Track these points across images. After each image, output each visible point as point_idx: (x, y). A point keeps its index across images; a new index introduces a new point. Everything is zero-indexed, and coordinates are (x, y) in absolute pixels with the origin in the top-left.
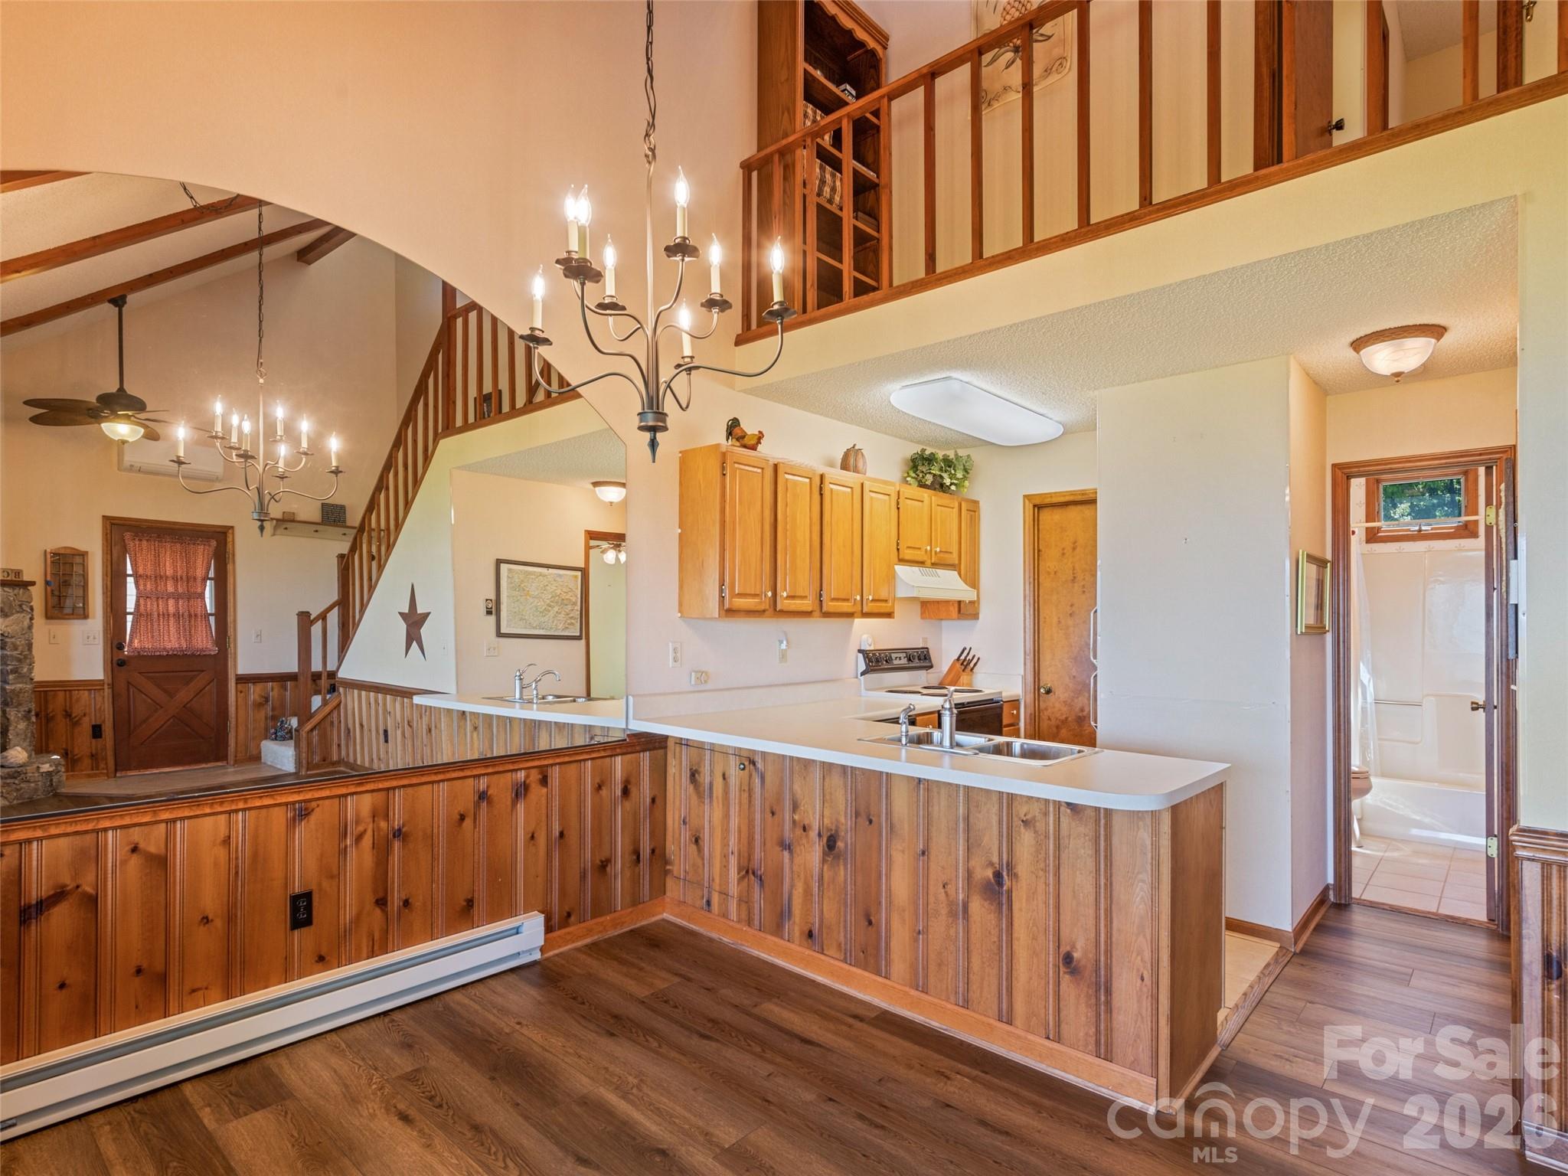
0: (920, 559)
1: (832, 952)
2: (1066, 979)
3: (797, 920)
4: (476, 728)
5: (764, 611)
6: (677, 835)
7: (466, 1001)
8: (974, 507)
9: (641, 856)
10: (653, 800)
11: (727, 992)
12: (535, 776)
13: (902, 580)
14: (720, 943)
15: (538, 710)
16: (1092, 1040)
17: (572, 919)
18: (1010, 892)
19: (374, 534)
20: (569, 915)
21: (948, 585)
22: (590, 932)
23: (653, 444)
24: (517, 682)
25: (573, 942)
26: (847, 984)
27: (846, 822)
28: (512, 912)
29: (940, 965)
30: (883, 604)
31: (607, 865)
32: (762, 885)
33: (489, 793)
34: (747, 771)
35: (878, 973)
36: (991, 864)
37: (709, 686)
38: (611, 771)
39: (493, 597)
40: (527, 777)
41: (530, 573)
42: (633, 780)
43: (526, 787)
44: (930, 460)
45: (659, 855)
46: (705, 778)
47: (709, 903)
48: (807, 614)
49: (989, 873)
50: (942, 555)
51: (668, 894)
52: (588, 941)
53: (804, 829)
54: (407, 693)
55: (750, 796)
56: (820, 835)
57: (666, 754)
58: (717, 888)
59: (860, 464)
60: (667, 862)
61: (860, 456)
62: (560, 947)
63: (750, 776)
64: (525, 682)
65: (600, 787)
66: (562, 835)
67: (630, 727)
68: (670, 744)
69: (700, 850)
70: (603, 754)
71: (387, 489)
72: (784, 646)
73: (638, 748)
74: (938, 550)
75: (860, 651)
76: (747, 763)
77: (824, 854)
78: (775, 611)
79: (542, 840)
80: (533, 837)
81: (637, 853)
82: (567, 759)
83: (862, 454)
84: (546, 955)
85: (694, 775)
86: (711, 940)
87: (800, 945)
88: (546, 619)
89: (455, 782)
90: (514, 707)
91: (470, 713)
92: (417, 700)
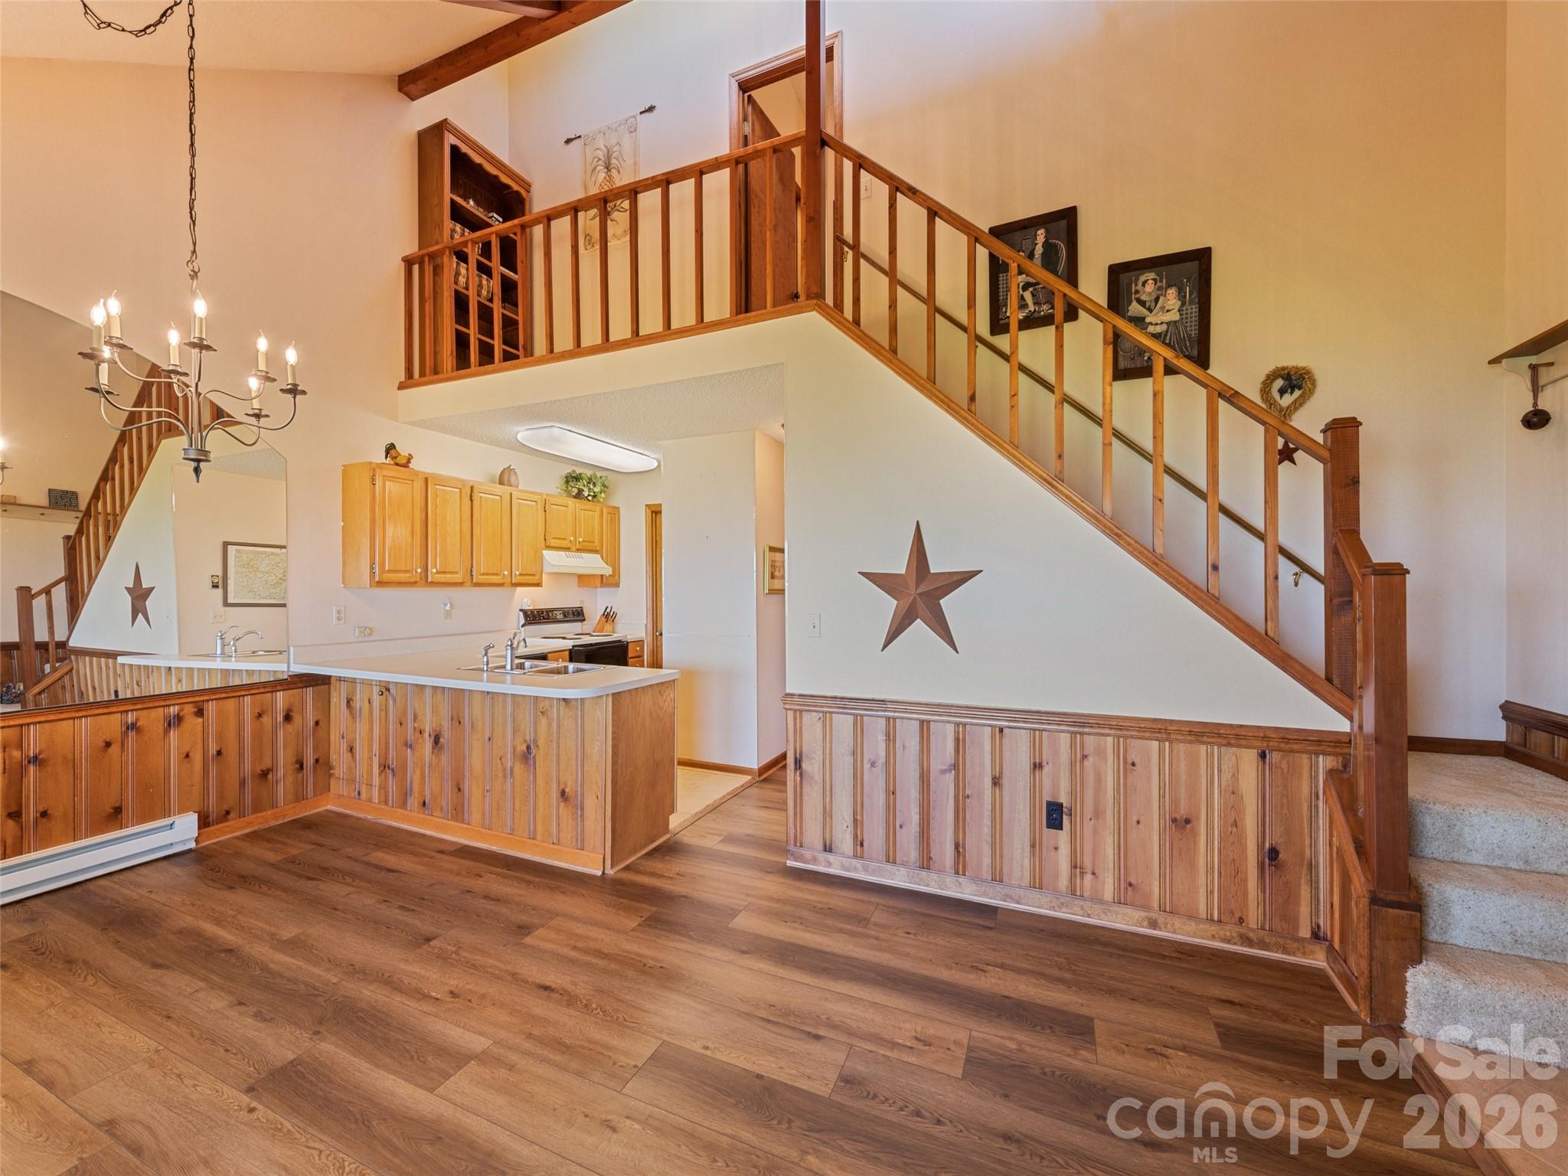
0: (566, 546)
1: (437, 813)
2: (562, 805)
3: (416, 795)
4: (180, 681)
5: (416, 583)
6: (337, 747)
7: (112, 885)
8: (615, 512)
9: (305, 765)
10: (317, 723)
11: (349, 851)
12: (189, 709)
13: (550, 563)
14: (366, 820)
15: (236, 661)
16: (574, 839)
17: (232, 815)
18: (534, 757)
19: (101, 518)
20: (228, 813)
21: (593, 563)
22: (251, 823)
23: (197, 471)
24: (219, 642)
25: (232, 832)
26: (446, 833)
27: (446, 725)
28: (166, 813)
29: (498, 810)
30: (531, 577)
31: (268, 773)
32: (394, 775)
33: (138, 724)
34: (384, 695)
35: (463, 822)
36: (525, 741)
37: (371, 638)
38: (273, 703)
39: (220, 573)
40: (181, 710)
41: (262, 553)
42: (295, 709)
43: (179, 719)
44: (577, 478)
45: (323, 764)
46: (357, 703)
47: (359, 793)
48: (461, 584)
49: (524, 748)
50: (586, 544)
51: (332, 790)
52: (248, 830)
53: (421, 732)
54: (112, 655)
55: (386, 714)
56: (430, 735)
57: (329, 689)
58: (365, 781)
59: (513, 479)
60: (331, 768)
61: (512, 473)
62: (217, 837)
63: (386, 700)
64: (226, 641)
65: (260, 715)
66: (219, 753)
67: (291, 670)
68: (333, 681)
69: (353, 756)
70: (262, 690)
71: (113, 479)
72: (448, 608)
73: (300, 685)
74: (581, 540)
75: (521, 610)
76: (384, 690)
77: (433, 748)
78: (425, 581)
79: (197, 757)
80: (187, 756)
81: (300, 765)
82: (223, 695)
83: (515, 473)
84: (200, 846)
85: (349, 702)
86: (358, 819)
87: (418, 812)
88: (278, 590)
89: (99, 717)
90: (215, 661)
91: (176, 668)
92: (121, 660)
